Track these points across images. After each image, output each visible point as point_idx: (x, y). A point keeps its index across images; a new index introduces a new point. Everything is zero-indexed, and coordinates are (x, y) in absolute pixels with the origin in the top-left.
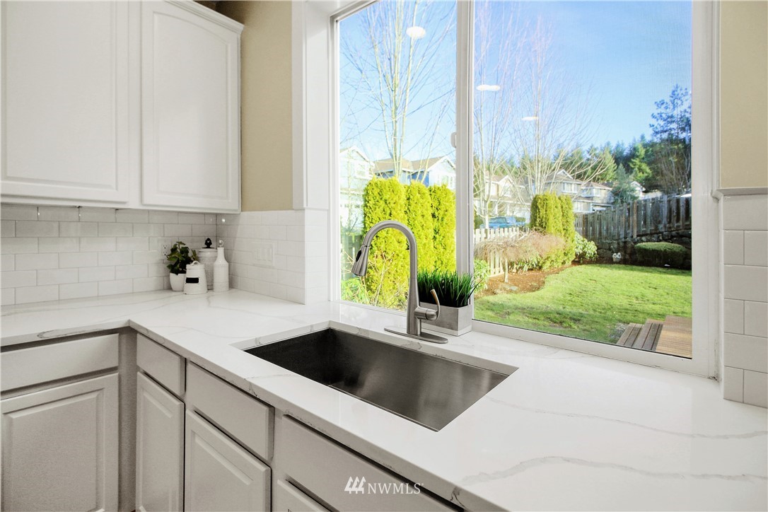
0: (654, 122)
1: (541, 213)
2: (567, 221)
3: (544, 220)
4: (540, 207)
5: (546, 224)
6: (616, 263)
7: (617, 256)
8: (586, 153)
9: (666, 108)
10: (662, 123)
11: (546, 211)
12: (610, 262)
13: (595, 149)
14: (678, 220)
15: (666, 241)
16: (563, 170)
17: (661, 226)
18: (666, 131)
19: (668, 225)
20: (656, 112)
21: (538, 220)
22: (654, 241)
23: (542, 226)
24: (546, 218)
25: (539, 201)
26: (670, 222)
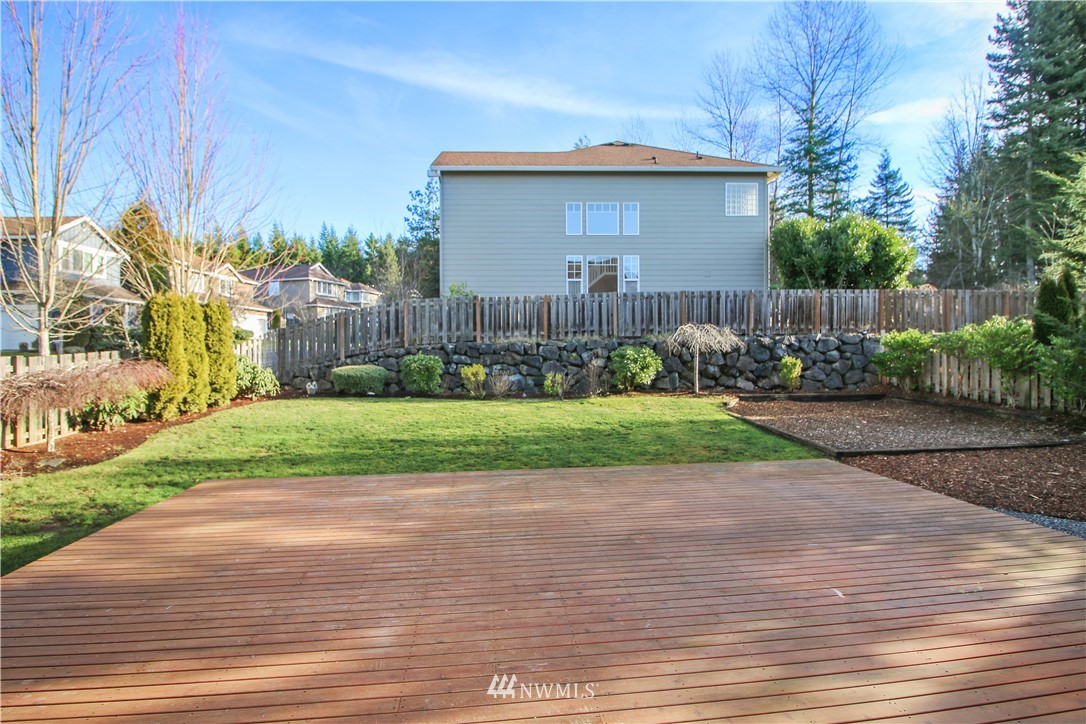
0: (409, 215)
1: (158, 328)
2: (221, 340)
3: (163, 339)
4: (155, 318)
5: (167, 344)
6: (311, 396)
7: (312, 386)
8: (364, 244)
9: (421, 201)
10: (417, 218)
11: (168, 324)
12: (302, 394)
13: (376, 242)
14: (388, 337)
15: (372, 362)
16: (228, 265)
17: (370, 344)
18: (422, 229)
19: (378, 343)
20: (412, 204)
21: (153, 339)
22: (360, 364)
23: (159, 348)
24: (166, 336)
25: (155, 307)
26: (380, 339)
